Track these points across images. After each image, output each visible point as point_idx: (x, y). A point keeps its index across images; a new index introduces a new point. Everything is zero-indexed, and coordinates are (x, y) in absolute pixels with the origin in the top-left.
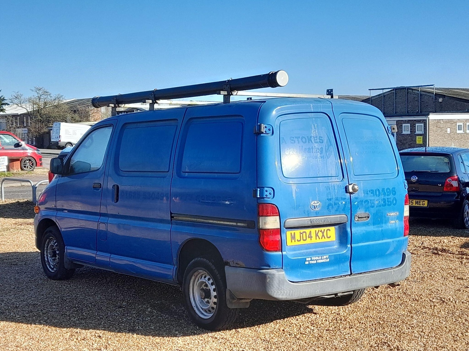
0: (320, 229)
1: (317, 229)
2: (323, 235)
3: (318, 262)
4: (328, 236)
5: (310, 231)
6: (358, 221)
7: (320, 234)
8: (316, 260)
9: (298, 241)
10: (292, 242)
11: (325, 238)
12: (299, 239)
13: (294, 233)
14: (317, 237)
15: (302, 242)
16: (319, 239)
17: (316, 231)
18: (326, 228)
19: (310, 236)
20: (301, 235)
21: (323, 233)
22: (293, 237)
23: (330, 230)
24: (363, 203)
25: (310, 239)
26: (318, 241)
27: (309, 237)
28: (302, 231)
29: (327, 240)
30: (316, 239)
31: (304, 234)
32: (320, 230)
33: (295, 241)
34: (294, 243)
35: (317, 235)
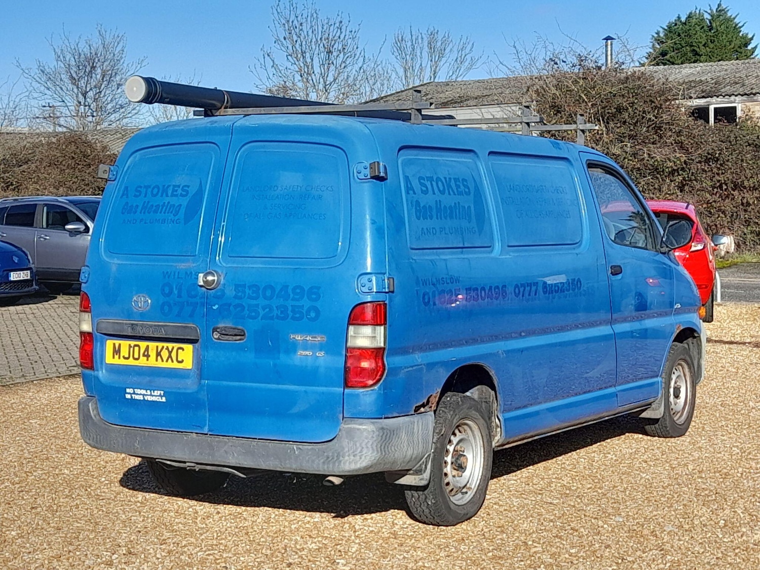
0: (165, 345)
1: (160, 345)
2: (170, 356)
3: (146, 398)
4: (180, 359)
5: (148, 347)
6: (219, 339)
7: (165, 354)
8: (144, 395)
9: (125, 358)
10: (114, 357)
11: (172, 361)
12: (127, 356)
13: (120, 345)
14: (159, 357)
15: (131, 362)
16: (163, 361)
17: (157, 347)
18: (176, 345)
19: (146, 353)
20: (132, 349)
21: (170, 353)
22: (117, 351)
23: (183, 349)
24: (232, 308)
25: (145, 358)
26: (160, 364)
27: (144, 355)
28: (133, 343)
29: (175, 365)
30: (157, 360)
31: (137, 349)
32: (165, 347)
33: (119, 358)
34: (117, 361)
35: (158, 354)
